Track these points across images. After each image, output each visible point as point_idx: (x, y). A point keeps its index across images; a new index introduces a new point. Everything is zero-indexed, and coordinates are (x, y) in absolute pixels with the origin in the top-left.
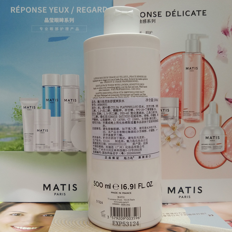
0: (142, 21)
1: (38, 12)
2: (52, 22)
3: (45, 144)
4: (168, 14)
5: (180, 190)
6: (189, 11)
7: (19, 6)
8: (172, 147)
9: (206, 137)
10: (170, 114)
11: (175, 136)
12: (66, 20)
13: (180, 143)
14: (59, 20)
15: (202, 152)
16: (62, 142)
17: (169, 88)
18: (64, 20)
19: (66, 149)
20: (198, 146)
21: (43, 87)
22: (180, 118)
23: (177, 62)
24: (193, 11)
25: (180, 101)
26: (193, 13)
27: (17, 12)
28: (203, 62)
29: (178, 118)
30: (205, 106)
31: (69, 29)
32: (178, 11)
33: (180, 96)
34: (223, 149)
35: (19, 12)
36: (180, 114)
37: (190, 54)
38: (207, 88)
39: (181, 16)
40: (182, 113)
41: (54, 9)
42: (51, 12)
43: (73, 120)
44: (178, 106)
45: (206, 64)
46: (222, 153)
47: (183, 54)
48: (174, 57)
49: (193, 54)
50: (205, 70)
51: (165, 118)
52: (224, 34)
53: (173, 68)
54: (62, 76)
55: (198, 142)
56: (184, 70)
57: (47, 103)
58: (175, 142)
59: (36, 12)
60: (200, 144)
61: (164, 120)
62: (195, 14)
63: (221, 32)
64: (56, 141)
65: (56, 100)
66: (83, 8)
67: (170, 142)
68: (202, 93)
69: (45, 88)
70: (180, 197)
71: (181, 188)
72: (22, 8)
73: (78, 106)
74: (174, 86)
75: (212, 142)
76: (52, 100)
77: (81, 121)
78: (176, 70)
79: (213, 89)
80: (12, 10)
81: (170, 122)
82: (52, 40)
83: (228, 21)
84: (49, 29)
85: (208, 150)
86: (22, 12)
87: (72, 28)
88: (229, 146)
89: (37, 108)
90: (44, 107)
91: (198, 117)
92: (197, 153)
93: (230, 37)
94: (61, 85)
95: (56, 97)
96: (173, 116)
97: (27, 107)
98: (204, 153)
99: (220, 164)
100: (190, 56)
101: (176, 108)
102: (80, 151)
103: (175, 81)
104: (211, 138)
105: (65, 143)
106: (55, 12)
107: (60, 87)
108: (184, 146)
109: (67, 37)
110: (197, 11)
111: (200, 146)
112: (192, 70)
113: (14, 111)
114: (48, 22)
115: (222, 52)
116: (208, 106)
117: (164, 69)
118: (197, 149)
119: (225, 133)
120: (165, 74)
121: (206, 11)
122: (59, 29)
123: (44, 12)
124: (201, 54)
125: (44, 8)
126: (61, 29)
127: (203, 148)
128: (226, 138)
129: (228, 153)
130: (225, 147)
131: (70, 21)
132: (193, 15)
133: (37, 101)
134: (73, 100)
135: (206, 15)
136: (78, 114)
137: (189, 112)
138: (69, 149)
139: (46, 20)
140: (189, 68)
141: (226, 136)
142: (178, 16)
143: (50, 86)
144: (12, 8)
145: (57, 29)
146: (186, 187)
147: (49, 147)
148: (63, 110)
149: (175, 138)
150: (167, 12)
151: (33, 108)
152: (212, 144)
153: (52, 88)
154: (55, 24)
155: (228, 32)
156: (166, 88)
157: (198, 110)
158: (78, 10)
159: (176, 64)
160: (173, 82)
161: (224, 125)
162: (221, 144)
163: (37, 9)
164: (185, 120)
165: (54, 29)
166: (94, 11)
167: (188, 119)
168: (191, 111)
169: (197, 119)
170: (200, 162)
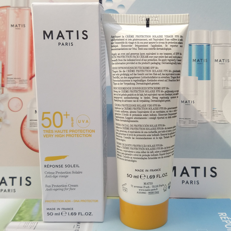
5: (2, 181)
9: (36, 111)
13: (3, 118)
20: (25, 123)
22: (3, 86)
25: (3, 66)
28: (31, 19)
30: (34, 72)
33: (3, 59)
36: (2, 81)
37: (17, 9)
40: (5, 79)
47: (8, 8)
49: (20, 8)
56: (8, 27)
60: (28, 119)
68: (30, 55)
70: (2, 190)
71: (3, 178)
91: (25, 86)
92: (24, 131)
108: (8, 121)
111: (27, 123)
118: (24, 126)
124: (29, 9)
127: (31, 125)
140: (15, 25)
146: (10, 178)
157: (25, 76)
164: (9, 89)
167: (13, 88)
168: (16, 78)
169: (24, 88)
170: (27, 143)
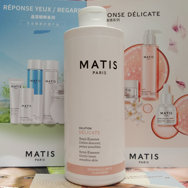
0: (109, 20)
1: (26, 10)
2: (37, 18)
3: (28, 118)
4: (130, 15)
5: (140, 156)
6: (146, 13)
7: (10, 4)
8: (133, 121)
9: (161, 113)
10: (131, 93)
11: (135, 111)
12: (49, 17)
13: (140, 117)
14: (43, 17)
15: (157, 125)
16: (43, 115)
17: (130, 73)
18: (47, 17)
19: (46, 121)
20: (154, 120)
21: (28, 70)
22: (139, 96)
23: (137, 52)
24: (150, 13)
25: (139, 83)
26: (150, 14)
27: (8, 9)
28: (157, 52)
29: (137, 97)
30: (160, 88)
31: (51, 24)
32: (137, 13)
33: (139, 79)
34: (175, 123)
35: (11, 9)
36: (139, 93)
37: (147, 46)
38: (161, 73)
39: (140, 16)
40: (141, 92)
41: (39, 8)
42: (37, 10)
43: (52, 97)
44: (138, 87)
45: (160, 54)
46: (174, 126)
47: (142, 46)
48: (134, 48)
49: (150, 45)
50: (159, 58)
51: (127, 97)
52: (174, 30)
53: (133, 57)
54: (44, 61)
55: (155, 116)
56: (142, 58)
57: (31, 83)
58: (135, 116)
59: (24, 10)
60: (156, 118)
61: (126, 98)
62: (151, 15)
63: (172, 28)
64: (38, 115)
65: (39, 81)
66: (62, 8)
67: (131, 116)
68: (157, 76)
69: (30, 71)
70: (140, 162)
71: (141, 155)
72: (13, 6)
73: (57, 86)
74: (134, 71)
75: (166, 116)
76: (35, 81)
77: (59, 98)
78: (136, 58)
79: (166, 73)
80: (5, 7)
81: (131, 100)
82: (36, 32)
83: (177, 20)
84: (34, 24)
85: (163, 123)
86: (12, 9)
87: (53, 24)
88: (180, 120)
89: (22, 87)
90: (28, 87)
91: (154, 96)
92: (153, 126)
93: (179, 32)
94: (43, 69)
95: (39, 79)
96: (134, 95)
97: (14, 86)
98: (160, 126)
99: (173, 135)
100: (147, 47)
101: (136, 89)
102: (57, 123)
103: (135, 67)
104: (165, 113)
105: (45, 116)
106: (40, 11)
107: (42, 71)
108: (143, 119)
109: (49, 31)
110: (152, 12)
111: (156, 120)
112: (149, 58)
113: (3, 89)
114: (34, 18)
115: (173, 44)
116: (162, 87)
117: (126, 58)
118: (153, 122)
119: (177, 109)
120: (127, 61)
121: (159, 12)
122: (43, 24)
123: (31, 10)
124: (156, 45)
125: (31, 7)
126: (45, 24)
128: (177, 114)
129: (179, 126)
130: (177, 121)
131: (52, 18)
132: (150, 16)
133: (23, 81)
134: (52, 81)
135: (159, 15)
136: (57, 92)
137: (147, 92)
138: (48, 121)
139: (33, 17)
140: (146, 57)
141: (177, 112)
142: (137, 16)
143: (34, 70)
144: (4, 6)
145: (41, 24)
146: (145, 154)
147: (32, 120)
148: (44, 89)
149: (135, 113)
150: (128, 13)
151: (19, 87)
152: (166, 119)
153: (36, 71)
154: (39, 20)
155: (177, 29)
156: (128, 72)
157: (154, 90)
158: (59, 10)
159: (136, 54)
160: (133, 68)
161: (176, 103)
162: (173, 118)
163: (25, 8)
164: (144, 99)
165: (39, 24)
166: (71, 11)
167: (146, 98)
168: (148, 91)
169: (154, 98)
170: (156, 133)
